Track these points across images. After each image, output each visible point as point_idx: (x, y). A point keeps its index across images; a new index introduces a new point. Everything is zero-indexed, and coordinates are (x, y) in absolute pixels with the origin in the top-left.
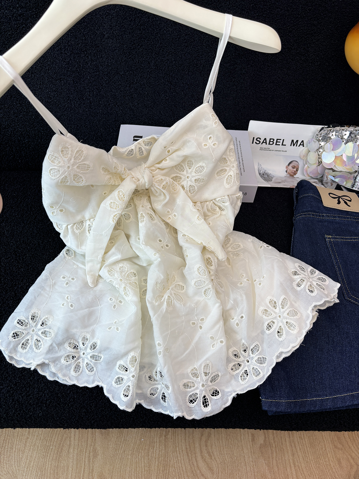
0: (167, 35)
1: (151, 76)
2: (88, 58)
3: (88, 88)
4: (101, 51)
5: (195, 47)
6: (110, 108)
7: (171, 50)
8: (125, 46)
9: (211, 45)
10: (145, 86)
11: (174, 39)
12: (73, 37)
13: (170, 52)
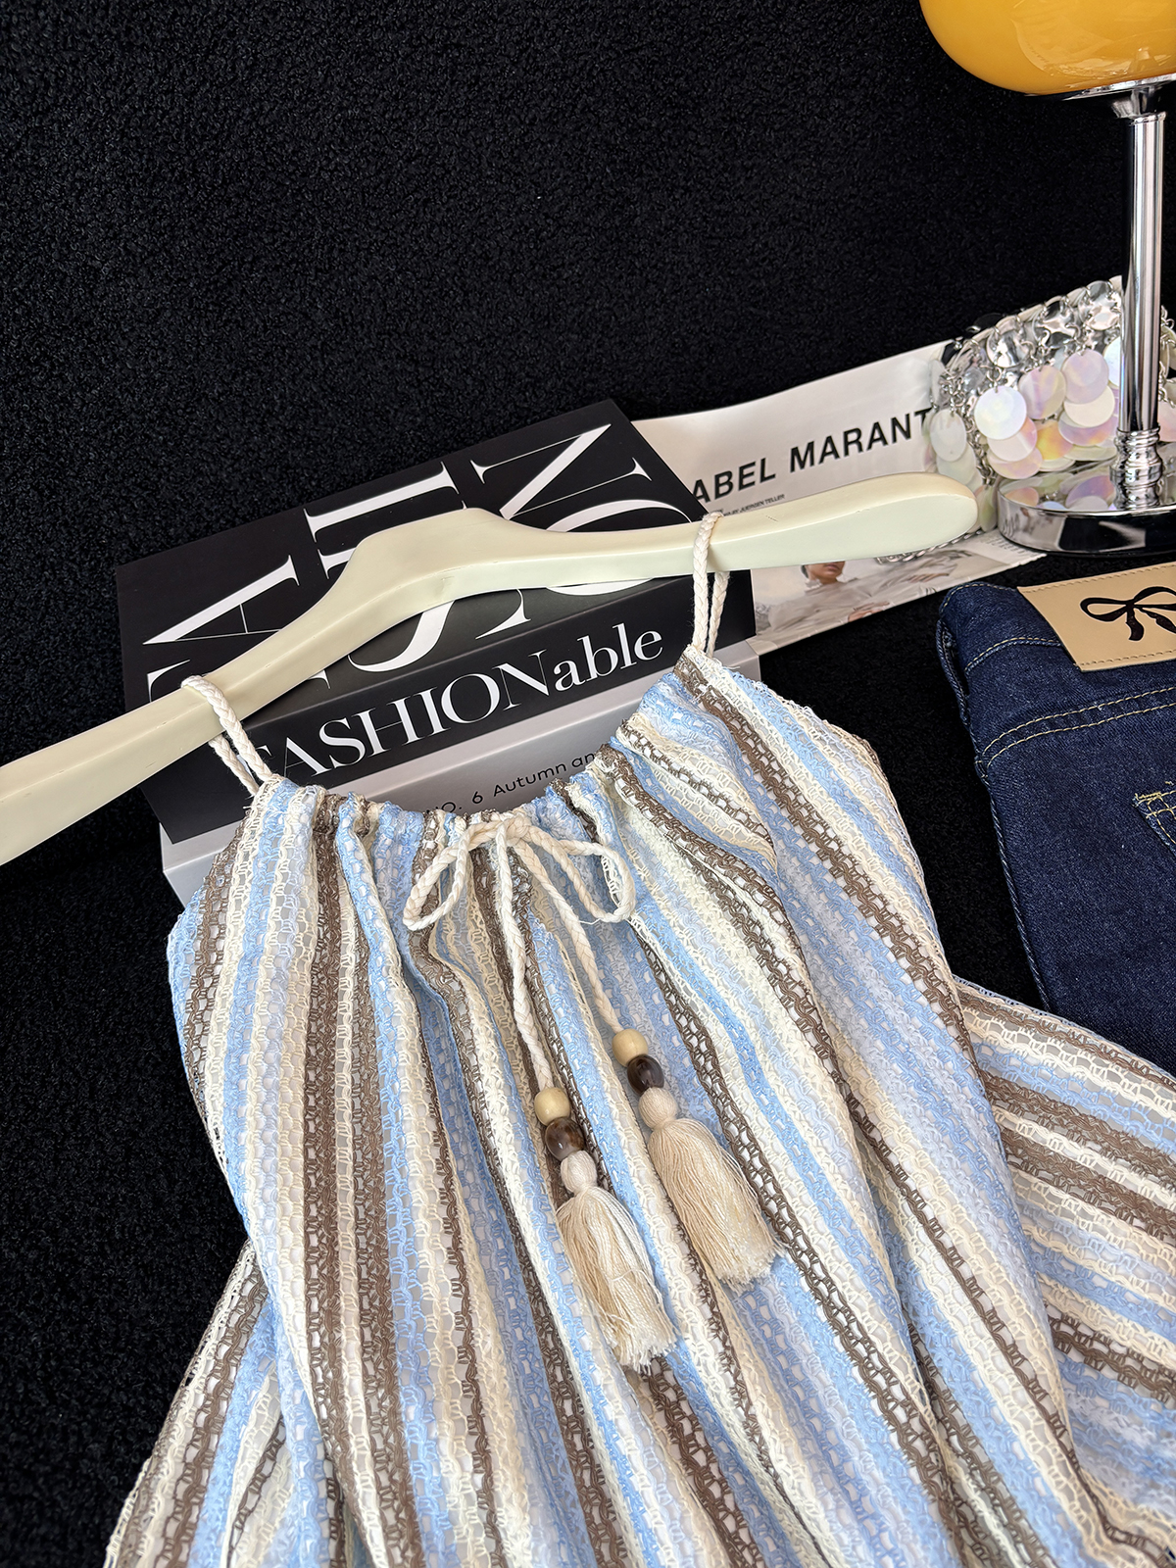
0: (337, 185)
1: (331, 363)
2: (64, 382)
3: (104, 497)
4: (105, 338)
5: (456, 195)
7: (371, 237)
8: (192, 285)
9: (514, 168)
11: (369, 193)
13: (371, 244)
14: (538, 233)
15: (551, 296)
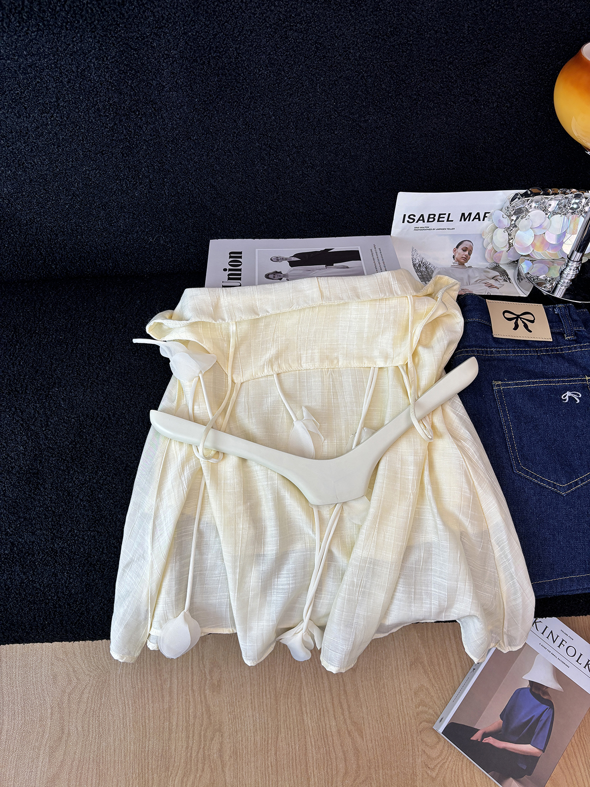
6: (181, 186)
7: (267, 100)
8: (196, 100)
12: (115, 92)
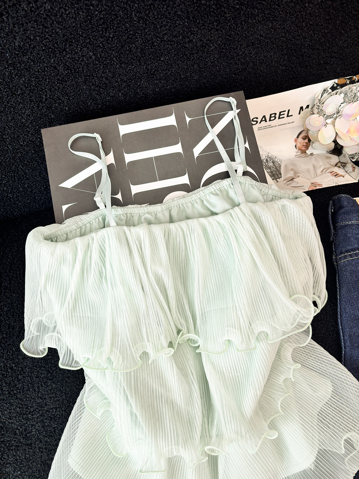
0: (69, 20)
5: (120, 27)
9: (146, 17)
10: (62, 100)
11: (83, 24)
14: (153, 43)
15: (155, 67)
